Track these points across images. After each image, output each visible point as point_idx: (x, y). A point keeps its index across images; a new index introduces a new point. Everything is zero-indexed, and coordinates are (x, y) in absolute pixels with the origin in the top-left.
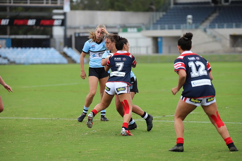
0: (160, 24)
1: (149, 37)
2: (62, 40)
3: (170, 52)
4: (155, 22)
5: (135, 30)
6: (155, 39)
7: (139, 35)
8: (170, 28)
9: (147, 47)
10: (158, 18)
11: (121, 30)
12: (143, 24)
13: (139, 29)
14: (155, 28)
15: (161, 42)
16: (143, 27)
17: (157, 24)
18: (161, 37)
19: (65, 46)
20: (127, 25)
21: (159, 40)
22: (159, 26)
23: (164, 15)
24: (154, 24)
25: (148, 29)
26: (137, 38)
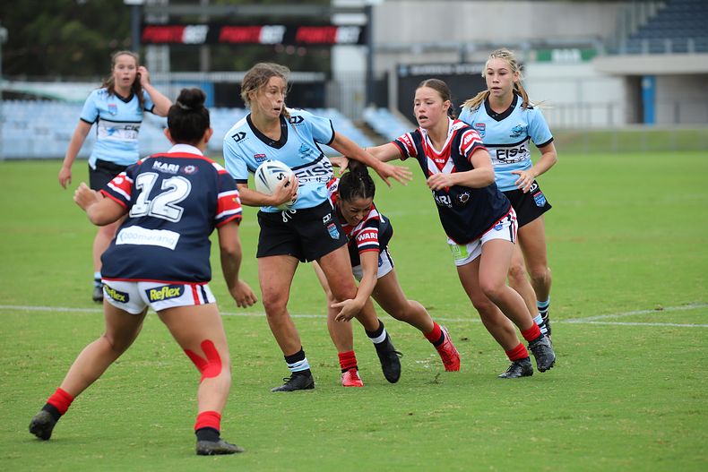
0: (650, 37)
1: (615, 75)
2: (360, 87)
3: (677, 120)
4: (634, 30)
5: (576, 55)
6: (635, 83)
7: (586, 69)
8: (680, 49)
9: (610, 107)
10: (643, 21)
11: (533, 55)
12: (599, 38)
13: (587, 53)
14: (634, 50)
15: (653, 90)
16: (600, 48)
17: (640, 37)
18: (653, 77)
19: (367, 104)
20: (551, 41)
21: (646, 84)
22: (645, 44)
23: (659, 12)
24: (630, 37)
25: (612, 51)
26: (579, 81)
